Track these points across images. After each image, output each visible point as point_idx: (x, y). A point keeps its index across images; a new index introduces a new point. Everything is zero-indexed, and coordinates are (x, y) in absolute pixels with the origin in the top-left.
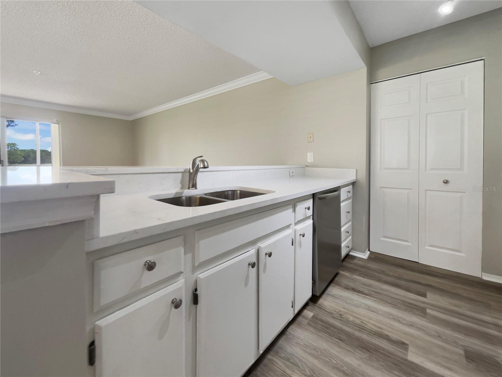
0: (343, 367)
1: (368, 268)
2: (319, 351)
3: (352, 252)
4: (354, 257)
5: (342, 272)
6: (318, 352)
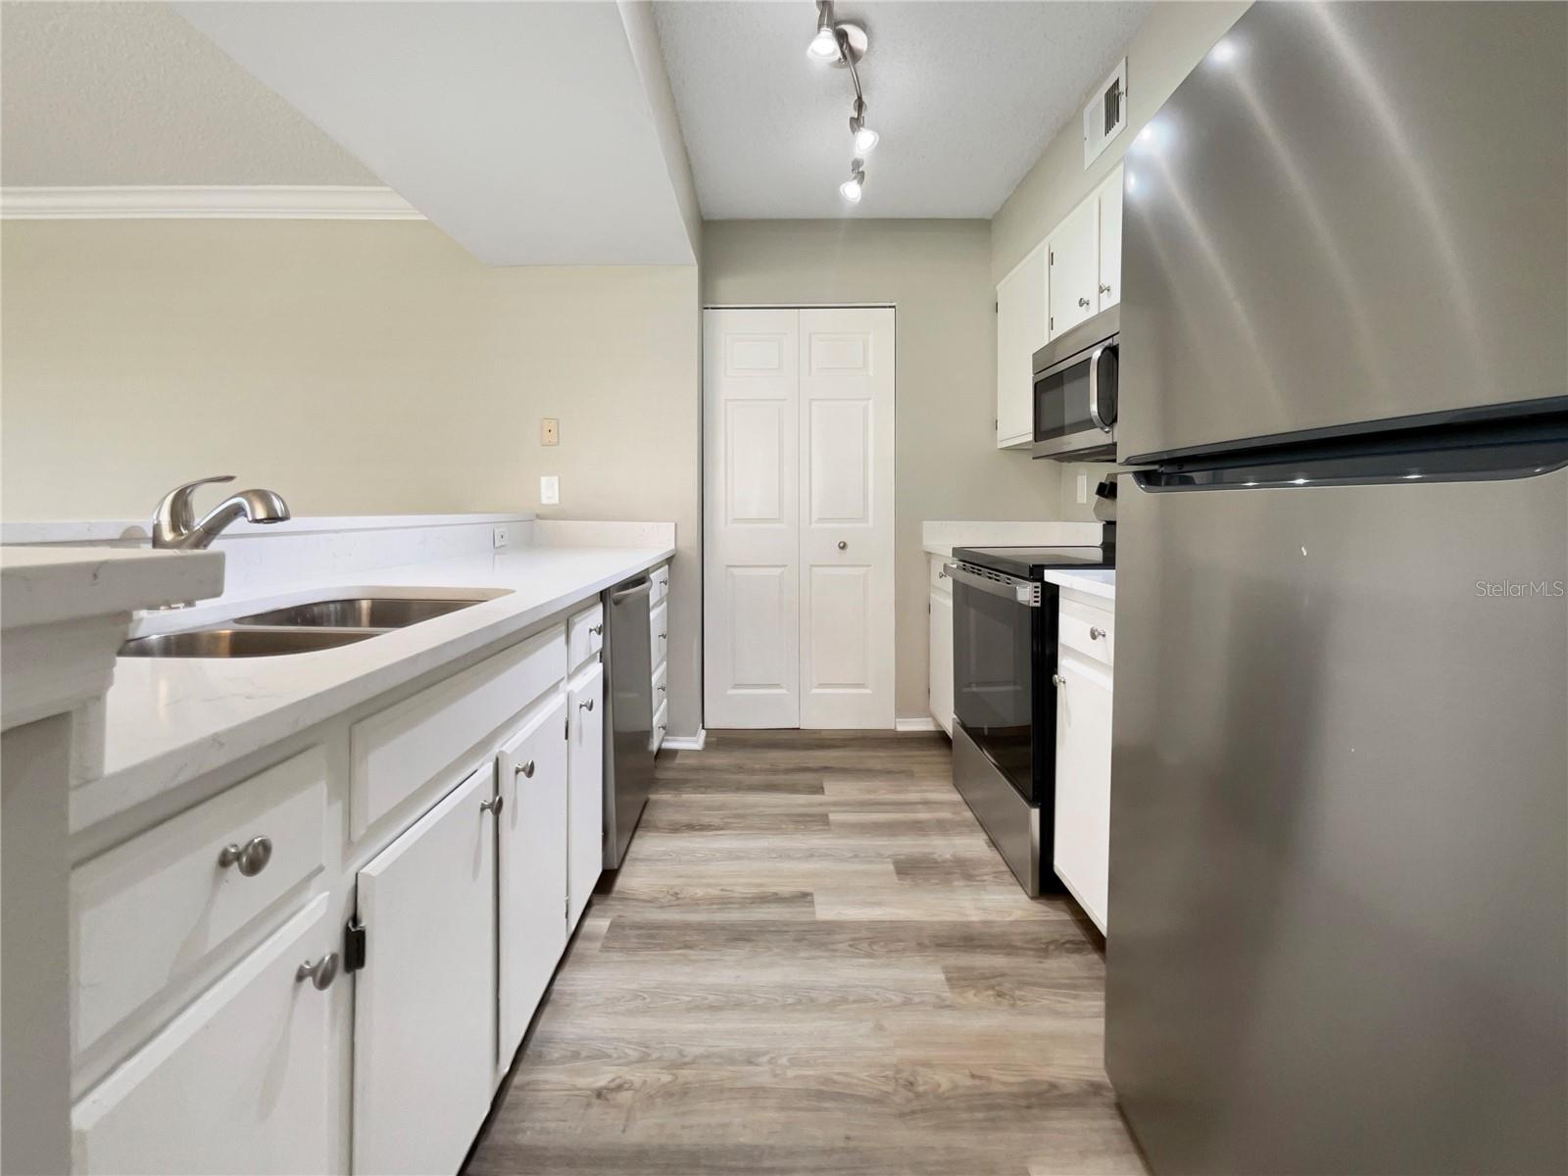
0: (706, 999)
1: (711, 769)
2: (646, 996)
3: (667, 740)
4: (672, 753)
5: (653, 797)
6: (644, 999)
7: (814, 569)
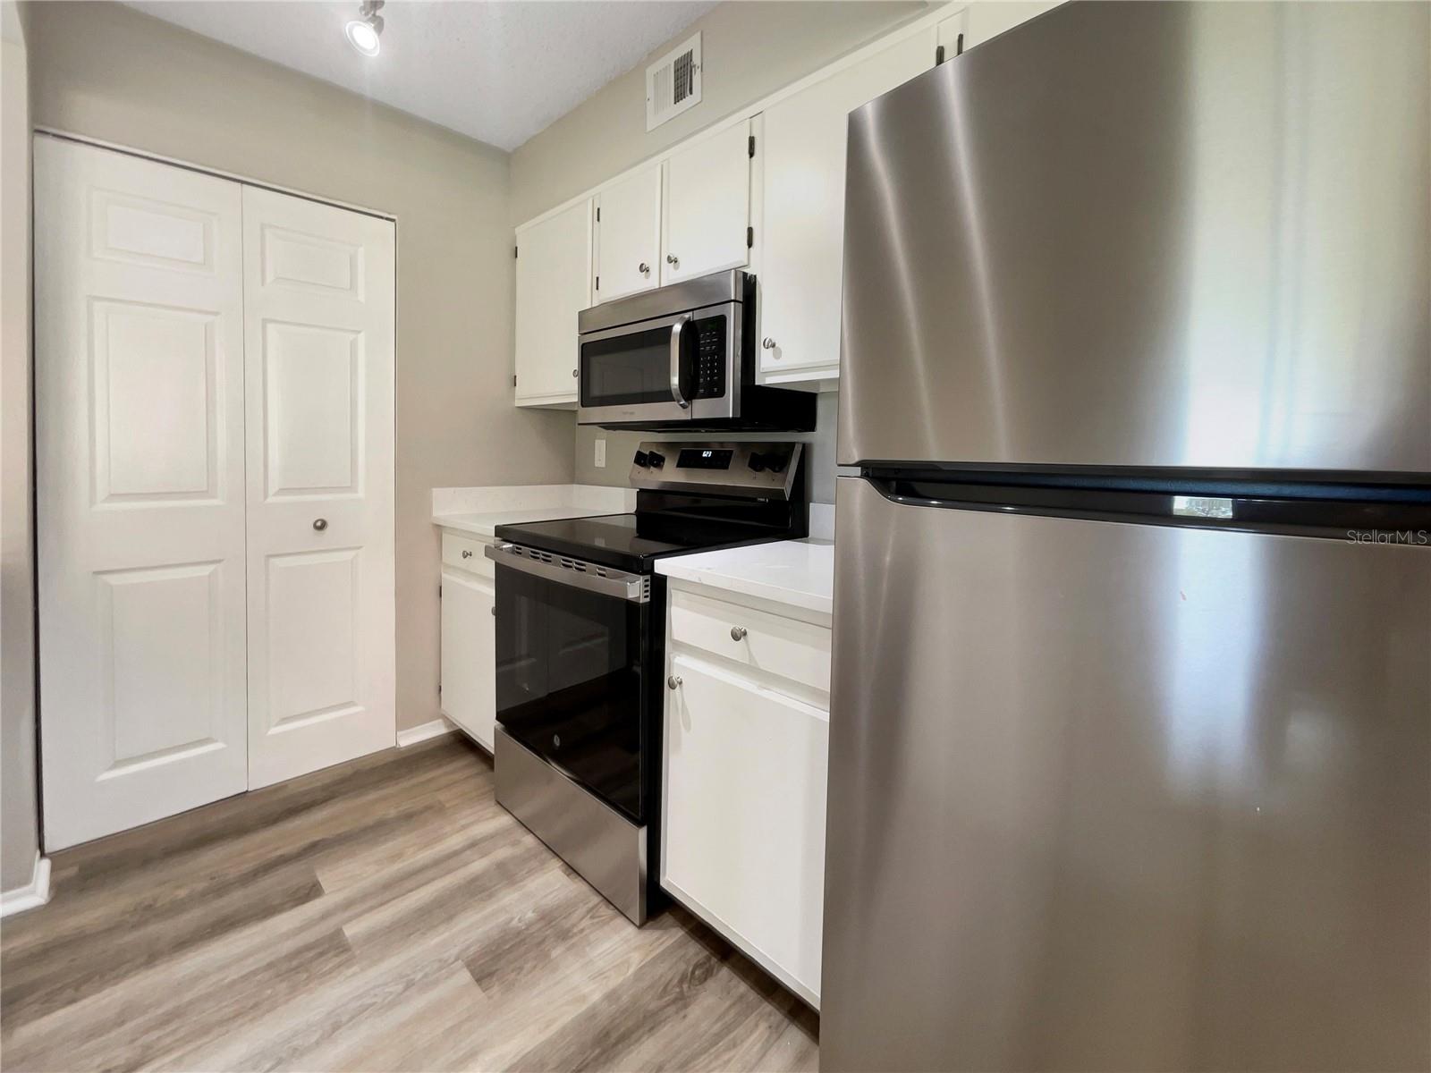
7: (273, 560)
